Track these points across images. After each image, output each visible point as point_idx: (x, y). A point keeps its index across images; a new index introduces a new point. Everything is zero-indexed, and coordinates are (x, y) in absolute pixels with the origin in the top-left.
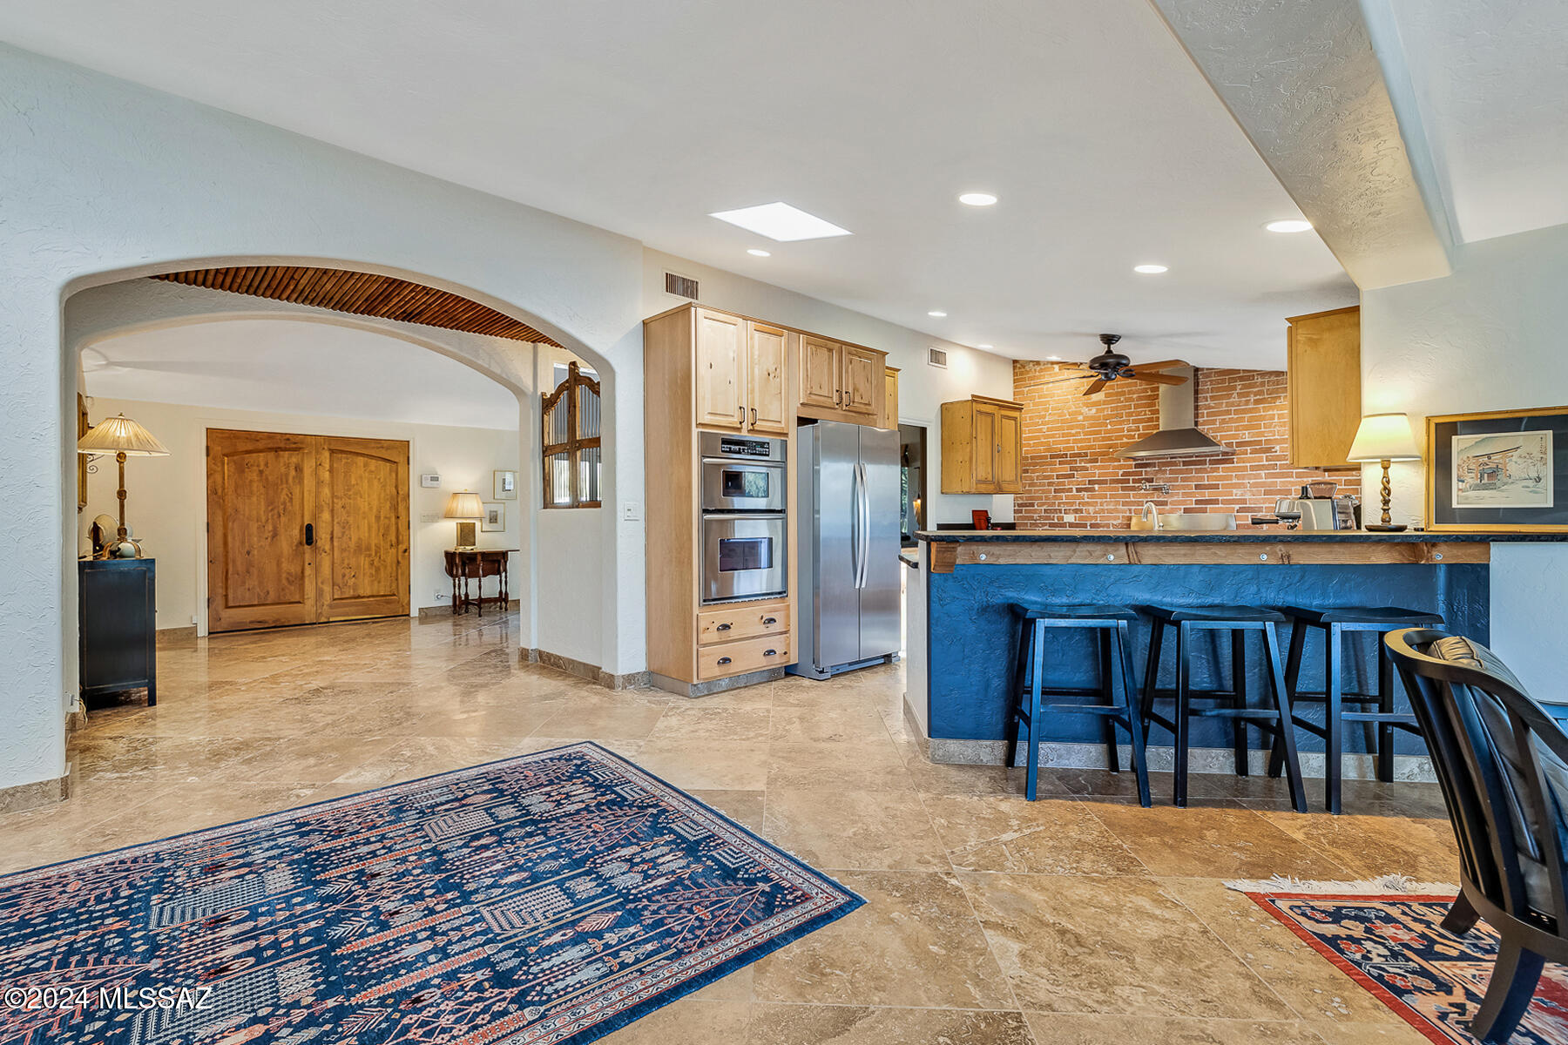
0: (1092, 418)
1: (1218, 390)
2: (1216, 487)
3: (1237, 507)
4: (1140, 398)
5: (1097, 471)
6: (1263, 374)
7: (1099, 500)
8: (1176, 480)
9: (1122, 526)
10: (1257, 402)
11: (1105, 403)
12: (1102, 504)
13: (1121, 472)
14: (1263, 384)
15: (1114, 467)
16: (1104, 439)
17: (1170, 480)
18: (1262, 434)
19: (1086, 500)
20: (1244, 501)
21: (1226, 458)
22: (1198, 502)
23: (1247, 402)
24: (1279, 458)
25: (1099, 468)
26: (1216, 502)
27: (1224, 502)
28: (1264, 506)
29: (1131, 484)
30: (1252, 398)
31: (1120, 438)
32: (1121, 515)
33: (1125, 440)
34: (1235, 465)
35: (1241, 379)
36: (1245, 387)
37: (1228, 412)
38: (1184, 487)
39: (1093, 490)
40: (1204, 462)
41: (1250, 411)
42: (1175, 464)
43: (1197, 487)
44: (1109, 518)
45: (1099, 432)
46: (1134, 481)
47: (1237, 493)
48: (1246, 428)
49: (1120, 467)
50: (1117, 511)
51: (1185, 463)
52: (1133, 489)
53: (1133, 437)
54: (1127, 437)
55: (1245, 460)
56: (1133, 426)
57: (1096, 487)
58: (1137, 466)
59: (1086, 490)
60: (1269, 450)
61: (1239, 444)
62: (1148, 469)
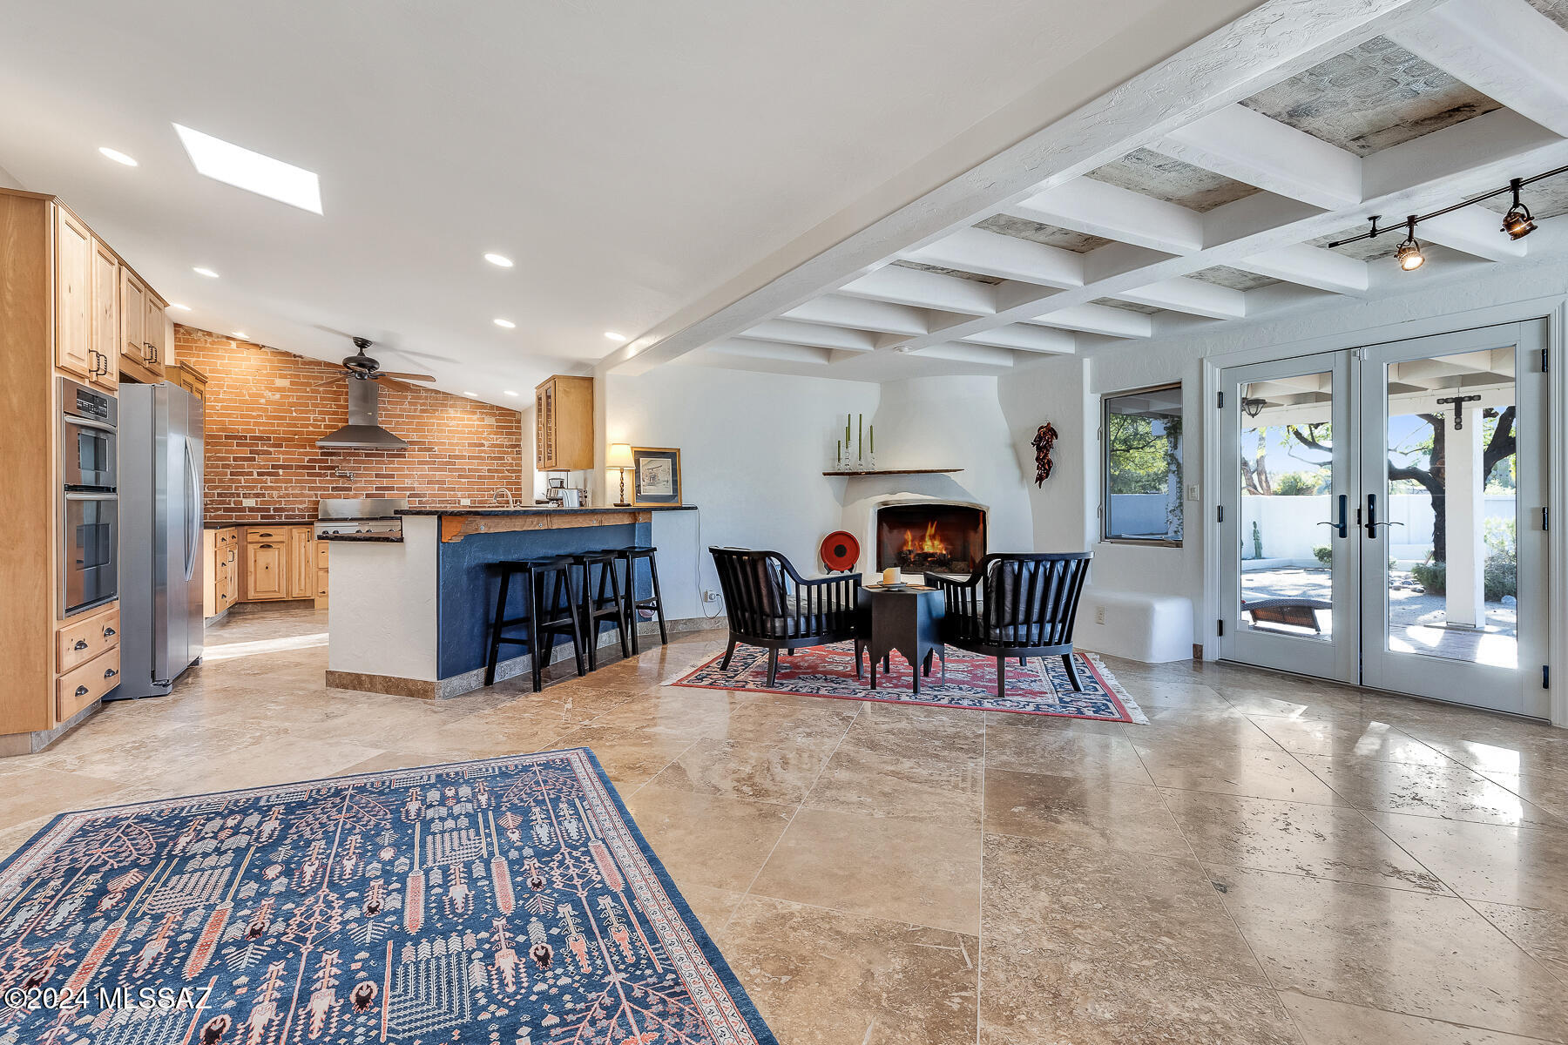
0: (276, 403)
1: (394, 396)
2: (392, 476)
3: (408, 493)
4: (324, 391)
5: (281, 457)
7: (284, 485)
8: (359, 469)
9: (308, 509)
11: (288, 389)
12: (286, 489)
13: (307, 459)
15: (300, 454)
16: (289, 425)
17: (354, 468)
18: (426, 437)
19: (270, 485)
20: (413, 488)
21: (401, 453)
22: (377, 489)
23: (415, 410)
24: (436, 456)
25: (283, 453)
26: (392, 488)
27: (398, 489)
28: (427, 492)
29: (317, 471)
30: (418, 408)
31: (307, 426)
32: (307, 499)
33: (311, 429)
34: (407, 459)
35: (409, 390)
36: (412, 397)
37: (401, 416)
38: (366, 475)
39: (277, 474)
40: (382, 456)
41: (418, 417)
42: (358, 455)
43: (377, 476)
44: (294, 502)
45: (283, 418)
46: (320, 468)
47: (408, 483)
48: (414, 431)
49: (306, 454)
50: (302, 495)
51: (367, 455)
52: (319, 475)
53: (320, 427)
54: (313, 425)
55: (414, 455)
56: (320, 417)
57: (281, 471)
58: (322, 454)
59: (269, 474)
60: (430, 450)
61: (410, 443)
62: (334, 458)
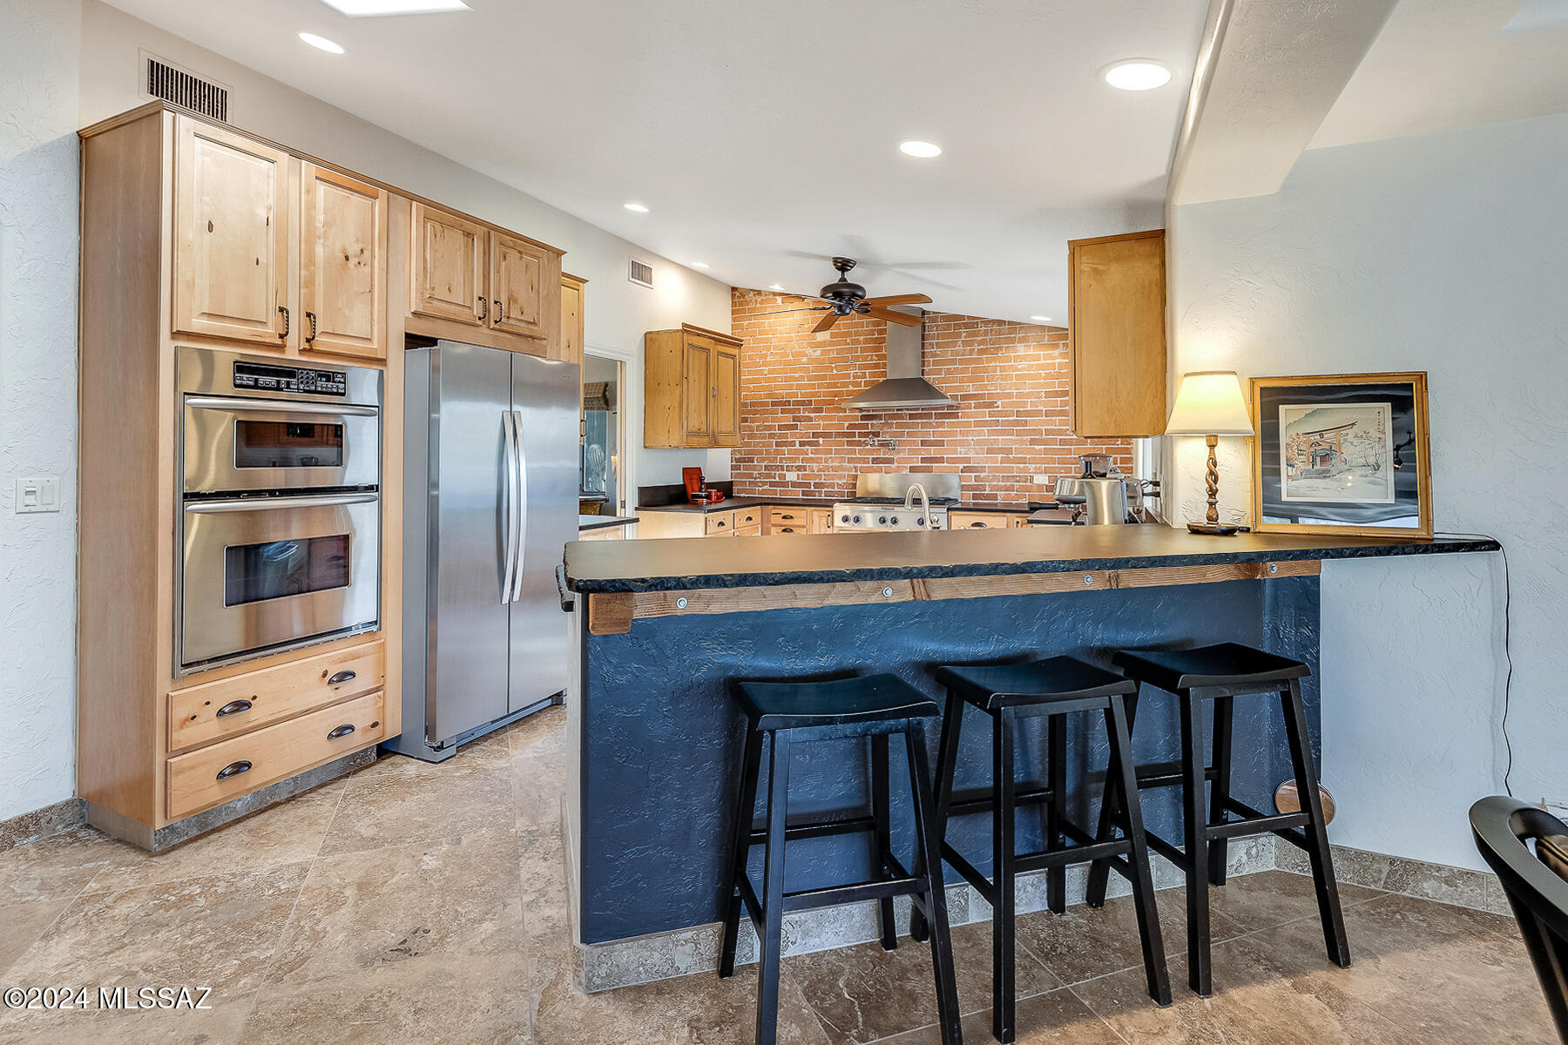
0: (817, 360)
1: (944, 337)
2: (941, 443)
3: (961, 466)
4: (866, 341)
5: (821, 423)
6: (987, 322)
7: (823, 456)
8: (902, 434)
10: (981, 352)
11: (831, 344)
12: (826, 461)
13: (846, 424)
14: (986, 333)
15: (840, 419)
16: (829, 385)
17: (896, 434)
18: (985, 387)
19: (811, 455)
20: (968, 460)
21: (951, 413)
22: (924, 460)
23: (971, 352)
24: (1000, 414)
25: (824, 418)
26: (940, 460)
27: (949, 460)
28: (987, 465)
29: (857, 439)
30: (976, 347)
31: (845, 385)
32: (846, 473)
33: (851, 388)
34: (961, 420)
35: (966, 326)
36: (969, 335)
37: (953, 362)
38: (910, 444)
39: (817, 444)
40: (929, 416)
41: (974, 361)
42: (901, 417)
43: (923, 443)
44: (834, 477)
45: (823, 377)
46: (861, 435)
47: (961, 452)
48: (970, 380)
49: (846, 418)
50: (842, 468)
51: (912, 417)
52: (859, 444)
53: (859, 384)
54: (853, 384)
55: (970, 414)
56: (859, 372)
57: (821, 440)
58: (864, 418)
59: (810, 443)
60: (991, 405)
61: (964, 397)
62: (874, 422)
